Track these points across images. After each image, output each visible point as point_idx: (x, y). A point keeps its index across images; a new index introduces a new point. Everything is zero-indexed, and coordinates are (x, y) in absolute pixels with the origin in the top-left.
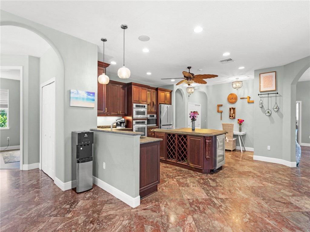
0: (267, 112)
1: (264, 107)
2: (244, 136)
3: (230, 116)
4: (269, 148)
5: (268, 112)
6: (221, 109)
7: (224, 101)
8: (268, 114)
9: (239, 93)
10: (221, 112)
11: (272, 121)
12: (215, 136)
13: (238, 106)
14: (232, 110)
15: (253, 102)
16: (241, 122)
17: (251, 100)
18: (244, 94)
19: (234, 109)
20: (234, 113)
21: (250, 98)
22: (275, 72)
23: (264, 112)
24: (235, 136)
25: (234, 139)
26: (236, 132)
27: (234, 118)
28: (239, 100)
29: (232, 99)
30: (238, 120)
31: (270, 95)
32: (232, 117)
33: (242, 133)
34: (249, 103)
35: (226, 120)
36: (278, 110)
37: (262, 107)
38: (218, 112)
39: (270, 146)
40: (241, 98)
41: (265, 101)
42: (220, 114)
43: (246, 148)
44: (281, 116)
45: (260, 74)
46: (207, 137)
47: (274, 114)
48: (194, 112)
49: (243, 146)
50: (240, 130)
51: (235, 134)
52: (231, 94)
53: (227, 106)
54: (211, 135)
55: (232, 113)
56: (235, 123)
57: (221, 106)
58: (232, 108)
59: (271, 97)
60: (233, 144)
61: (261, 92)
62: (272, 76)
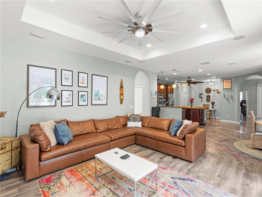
0: (227, 99)
1: (226, 96)
2: (215, 111)
3: (207, 100)
4: (228, 116)
5: (228, 99)
6: (201, 96)
7: (204, 91)
8: (227, 100)
9: (212, 88)
10: (202, 98)
11: (229, 103)
12: (204, 109)
13: (211, 94)
14: (208, 97)
15: (220, 93)
16: (213, 103)
17: (219, 91)
18: (215, 88)
19: (209, 96)
20: (209, 98)
21: (218, 90)
22: (231, 79)
23: (226, 99)
25: (209, 113)
26: (211, 108)
27: (210, 101)
28: (212, 92)
29: (208, 91)
30: (212, 102)
31: (228, 91)
33: (214, 109)
34: (218, 93)
35: (205, 102)
36: (232, 98)
37: (224, 96)
38: (200, 97)
40: (213, 90)
41: (226, 93)
42: (201, 99)
43: (216, 117)
44: (234, 101)
45: (223, 80)
46: (200, 110)
47: (230, 100)
48: (192, 99)
49: (214, 116)
50: (213, 108)
51: (210, 110)
52: (208, 88)
53: (205, 95)
54: (202, 109)
55: (208, 98)
56: (210, 104)
57: (202, 94)
58: (208, 96)
59: (229, 91)
60: (209, 115)
61: (224, 89)
62: (229, 81)
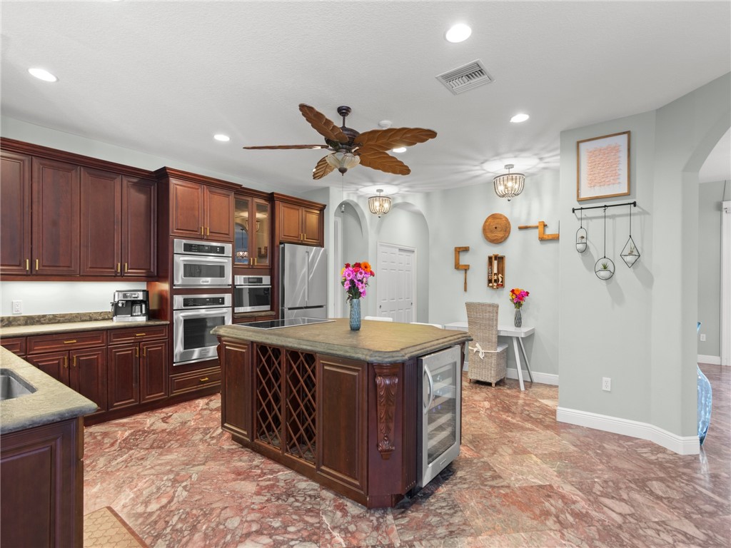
0: (600, 266)
1: (592, 249)
2: (530, 337)
3: (490, 281)
4: (606, 383)
5: (605, 267)
6: (465, 259)
7: (474, 237)
8: (604, 274)
9: (516, 212)
10: (466, 269)
11: (618, 298)
12: (419, 358)
13: (511, 249)
14: (495, 263)
15: (555, 238)
16: (519, 298)
17: (549, 231)
18: (529, 214)
19: (500, 259)
20: (501, 270)
21: (545, 226)
22: (628, 133)
23: (592, 267)
24: (502, 340)
25: (499, 350)
26: (505, 325)
27: (502, 285)
28: (515, 235)
29: (497, 230)
30: (513, 291)
31: (610, 211)
32: (495, 282)
33: (522, 332)
34: (542, 240)
35: (480, 293)
36: (635, 257)
37: (584, 251)
38: (457, 267)
39: (609, 379)
40: (521, 228)
41: (595, 229)
42: (461, 275)
43: (534, 374)
44: (648, 280)
45: (578, 143)
46: (381, 365)
47: (624, 274)
49: (525, 366)
50: (518, 322)
51: (502, 334)
52: (494, 217)
53: (481, 252)
55: (497, 271)
56: (503, 300)
57: (466, 249)
58: (497, 257)
59: (613, 217)
60: (498, 365)
61: (580, 201)
62: (616, 149)
